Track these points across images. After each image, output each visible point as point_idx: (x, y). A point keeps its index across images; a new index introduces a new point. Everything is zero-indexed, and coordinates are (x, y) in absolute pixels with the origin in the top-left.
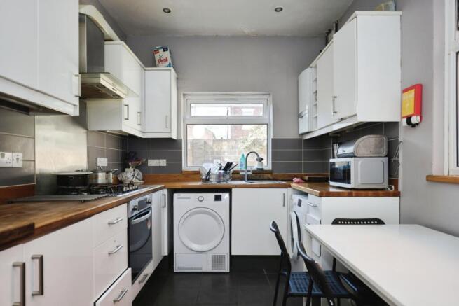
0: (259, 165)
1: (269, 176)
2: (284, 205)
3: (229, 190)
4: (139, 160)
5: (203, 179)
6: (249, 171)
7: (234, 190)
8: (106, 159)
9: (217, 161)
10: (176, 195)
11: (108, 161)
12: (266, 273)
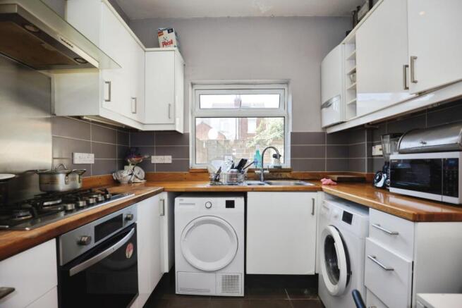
0: (275, 161)
1: (288, 175)
2: (313, 214)
3: (243, 194)
4: (141, 157)
5: (211, 180)
6: (266, 169)
7: (249, 194)
8: (93, 155)
9: (228, 159)
10: (177, 200)
11: (95, 157)
12: (289, 299)
